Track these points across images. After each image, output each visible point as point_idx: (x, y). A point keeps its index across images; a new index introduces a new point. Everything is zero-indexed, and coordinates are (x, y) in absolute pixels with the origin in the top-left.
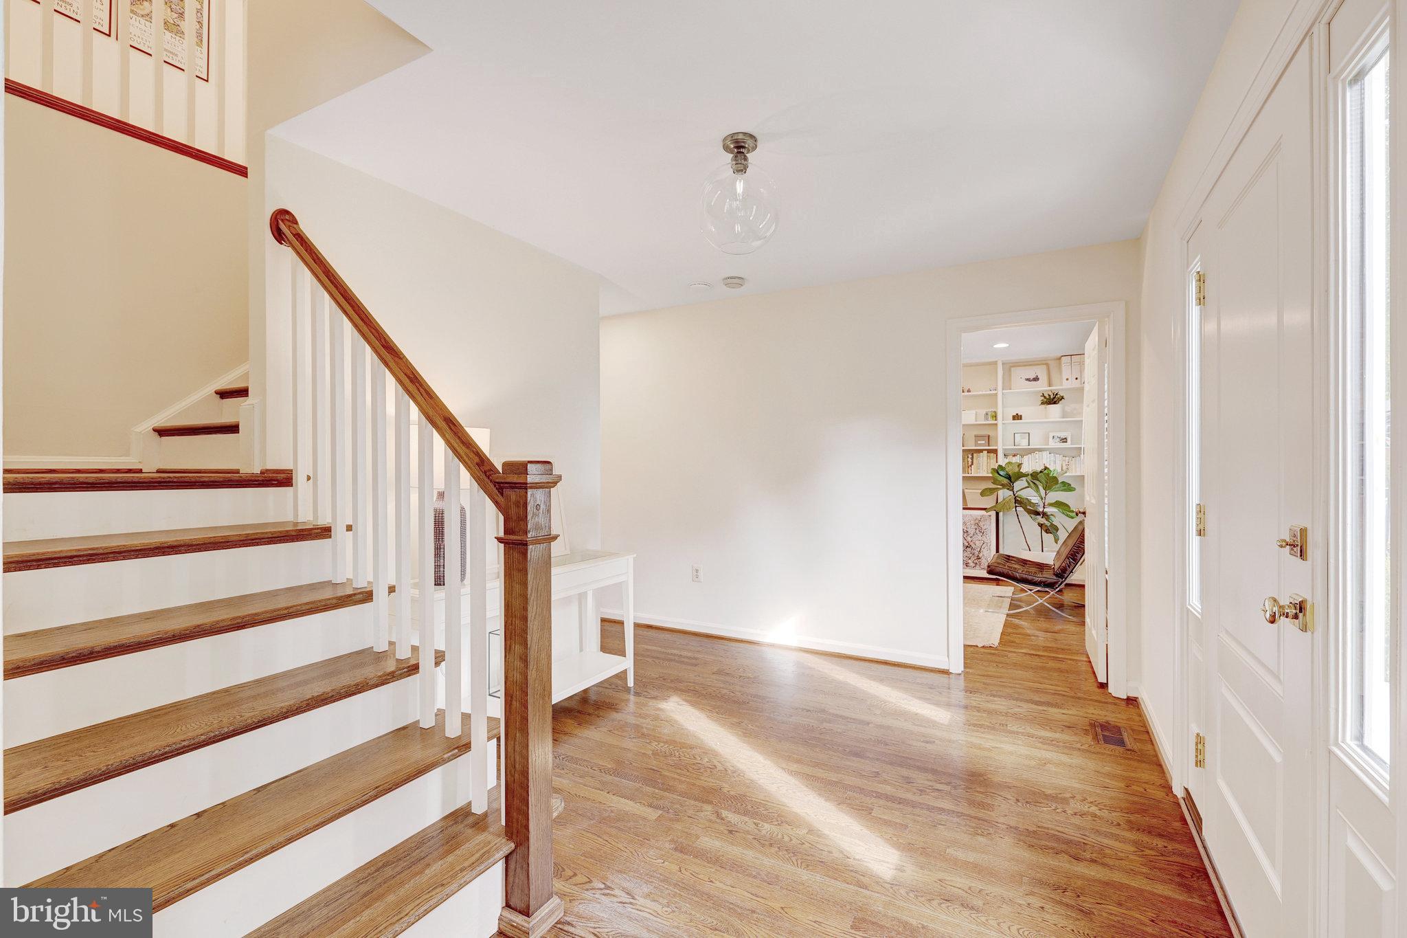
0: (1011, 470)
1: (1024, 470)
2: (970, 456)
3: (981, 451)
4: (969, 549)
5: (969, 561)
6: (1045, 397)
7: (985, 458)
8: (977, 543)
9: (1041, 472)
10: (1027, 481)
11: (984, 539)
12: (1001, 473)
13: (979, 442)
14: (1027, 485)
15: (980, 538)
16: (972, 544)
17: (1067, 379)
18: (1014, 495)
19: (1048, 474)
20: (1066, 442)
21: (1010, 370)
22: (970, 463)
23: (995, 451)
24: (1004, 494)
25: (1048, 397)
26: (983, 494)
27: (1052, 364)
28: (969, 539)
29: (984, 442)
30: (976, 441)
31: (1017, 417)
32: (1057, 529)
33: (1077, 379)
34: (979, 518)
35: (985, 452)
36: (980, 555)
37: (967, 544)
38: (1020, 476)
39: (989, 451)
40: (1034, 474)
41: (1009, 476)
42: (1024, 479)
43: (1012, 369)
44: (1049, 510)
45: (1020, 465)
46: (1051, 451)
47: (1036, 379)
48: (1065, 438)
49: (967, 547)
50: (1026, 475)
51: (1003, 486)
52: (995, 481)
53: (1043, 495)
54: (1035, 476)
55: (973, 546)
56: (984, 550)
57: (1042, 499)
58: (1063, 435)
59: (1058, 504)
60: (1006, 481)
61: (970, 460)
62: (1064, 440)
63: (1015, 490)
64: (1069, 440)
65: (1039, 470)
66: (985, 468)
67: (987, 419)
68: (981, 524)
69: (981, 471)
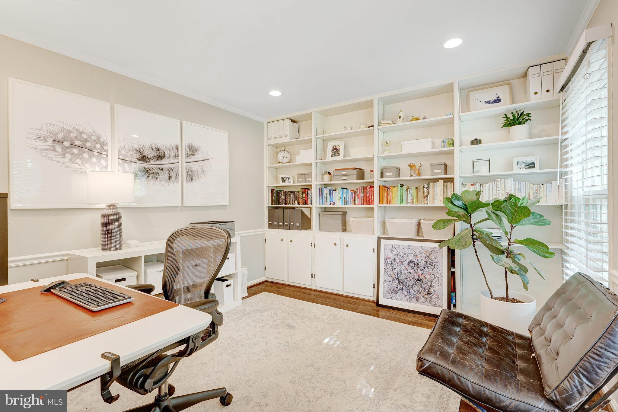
0: (470, 198)
1: (484, 198)
2: (426, 186)
3: (437, 180)
4: (419, 283)
5: (420, 295)
6: (508, 118)
7: (441, 188)
8: (428, 276)
9: (505, 201)
10: (487, 212)
11: (435, 272)
12: (456, 202)
13: (435, 171)
14: (487, 216)
15: (431, 271)
16: (422, 277)
17: (536, 93)
18: (472, 228)
19: (516, 204)
20: (534, 167)
21: (468, 96)
22: (426, 193)
23: (451, 180)
24: (460, 226)
25: (512, 118)
26: (435, 226)
27: (517, 83)
28: (420, 272)
29: (440, 171)
30: (432, 171)
31: (476, 142)
32: (526, 270)
33: (548, 91)
34: (430, 250)
35: (441, 182)
36: (431, 290)
37: (417, 277)
38: (478, 205)
39: (446, 180)
40: (496, 203)
41: (466, 205)
42: (484, 209)
43: (471, 93)
44: (516, 248)
45: (478, 194)
46: (515, 177)
47: (498, 101)
48: (533, 163)
49: (418, 280)
50: (486, 205)
51: (459, 217)
52: (449, 213)
53: (508, 229)
54: (497, 205)
55: (424, 279)
56: (436, 285)
57: (506, 234)
58: (529, 160)
59: (529, 243)
60: (462, 212)
61: (426, 190)
62: (532, 166)
63: (473, 222)
64: (537, 165)
65: (502, 198)
66: (442, 198)
67: (444, 147)
68: (432, 257)
69: (437, 202)
